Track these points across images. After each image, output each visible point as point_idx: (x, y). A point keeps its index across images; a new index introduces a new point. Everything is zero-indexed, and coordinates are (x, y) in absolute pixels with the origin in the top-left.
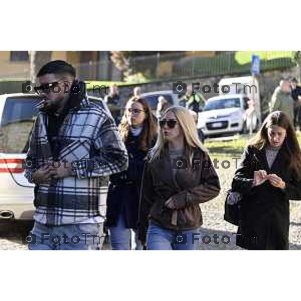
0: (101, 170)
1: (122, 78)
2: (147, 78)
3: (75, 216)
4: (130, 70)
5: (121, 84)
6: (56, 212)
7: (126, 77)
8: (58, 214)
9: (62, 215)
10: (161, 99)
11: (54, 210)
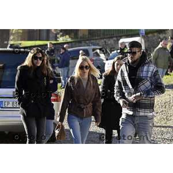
0: (153, 94)
1: (56, 39)
2: (72, 38)
3: (145, 112)
4: (61, 33)
5: (55, 42)
6: (137, 110)
7: (58, 38)
8: (137, 111)
9: (139, 112)
10: (81, 52)
11: (136, 109)
